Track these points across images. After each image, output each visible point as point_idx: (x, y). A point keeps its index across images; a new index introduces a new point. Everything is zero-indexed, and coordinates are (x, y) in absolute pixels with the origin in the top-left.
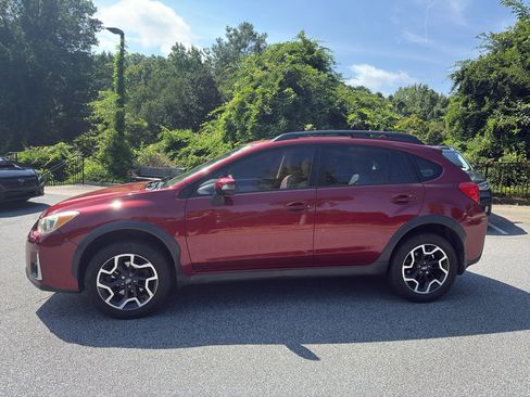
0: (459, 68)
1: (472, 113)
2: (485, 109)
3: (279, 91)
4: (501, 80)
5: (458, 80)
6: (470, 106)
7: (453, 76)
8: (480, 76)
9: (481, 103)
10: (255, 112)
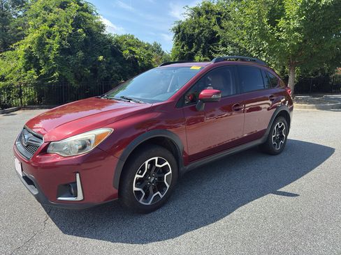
0: (176, 25)
1: (187, 53)
2: (193, 50)
3: (73, 31)
4: (201, 34)
5: (177, 33)
6: (185, 48)
7: (173, 30)
8: (189, 31)
9: (191, 47)
10: (56, 46)
